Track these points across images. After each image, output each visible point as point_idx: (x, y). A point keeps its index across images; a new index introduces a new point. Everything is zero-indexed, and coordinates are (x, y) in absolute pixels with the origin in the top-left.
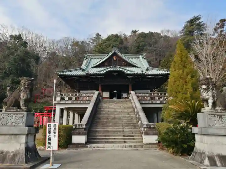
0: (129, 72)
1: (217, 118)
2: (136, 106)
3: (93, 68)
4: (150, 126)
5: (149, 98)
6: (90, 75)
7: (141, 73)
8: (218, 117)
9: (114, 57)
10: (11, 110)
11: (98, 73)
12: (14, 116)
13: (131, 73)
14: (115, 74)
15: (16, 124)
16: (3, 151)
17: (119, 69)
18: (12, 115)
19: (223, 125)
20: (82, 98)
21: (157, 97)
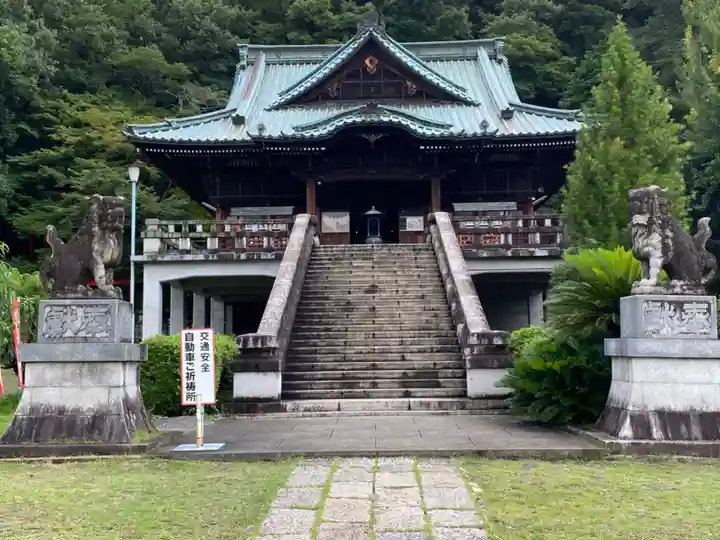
0: (428, 132)
1: (668, 311)
2: (449, 270)
3: (277, 108)
4: (491, 341)
5: (506, 239)
6: (271, 142)
7: (479, 131)
8: (672, 308)
9: (367, 62)
10: (69, 295)
11: (303, 137)
12: (80, 312)
13: (437, 132)
14: (373, 138)
15: (90, 335)
16: (64, 407)
17: (386, 119)
18: (74, 308)
19: (684, 329)
20: (244, 239)
21: (538, 235)
